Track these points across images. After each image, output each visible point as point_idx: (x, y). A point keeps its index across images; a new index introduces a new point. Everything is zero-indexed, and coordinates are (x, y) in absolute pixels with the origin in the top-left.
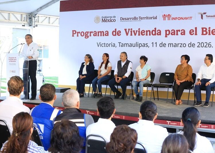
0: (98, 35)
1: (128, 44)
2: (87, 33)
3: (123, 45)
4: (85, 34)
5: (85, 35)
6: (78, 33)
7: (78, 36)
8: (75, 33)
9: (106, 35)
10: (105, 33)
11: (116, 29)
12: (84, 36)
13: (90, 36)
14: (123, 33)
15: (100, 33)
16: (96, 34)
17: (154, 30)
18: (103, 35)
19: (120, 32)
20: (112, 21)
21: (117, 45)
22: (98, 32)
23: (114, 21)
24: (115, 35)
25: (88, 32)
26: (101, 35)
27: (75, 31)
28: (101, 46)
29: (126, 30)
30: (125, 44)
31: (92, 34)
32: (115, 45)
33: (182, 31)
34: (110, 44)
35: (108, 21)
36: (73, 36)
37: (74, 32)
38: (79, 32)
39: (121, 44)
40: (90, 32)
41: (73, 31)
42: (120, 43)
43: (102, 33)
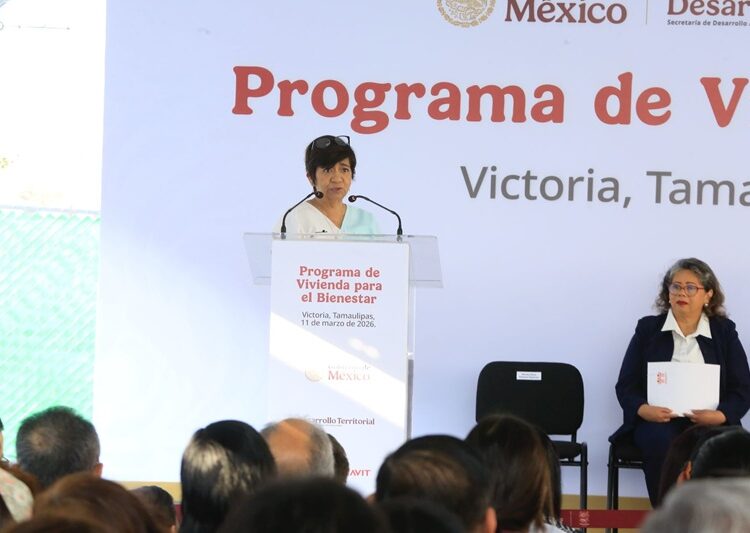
0: (474, 116)
1: (731, 185)
2: (370, 95)
3: (685, 193)
4: (352, 103)
5: (357, 111)
6: (287, 88)
7: (285, 109)
8: (264, 90)
9: (537, 115)
10: (531, 102)
11: (626, 79)
12: (349, 115)
13: (403, 113)
14: (688, 104)
15: (486, 102)
16: (448, 104)
18: (519, 117)
19: (665, 99)
20: (598, 13)
21: (637, 186)
22: (475, 93)
23: (617, 14)
24: (623, 118)
25: (381, 90)
26: (498, 116)
27: (266, 77)
28: (501, 188)
29: (711, 85)
30: (701, 185)
31: (418, 105)
32: (616, 189)
34: (572, 182)
35: (558, 12)
36: (242, 108)
37: (254, 82)
38: (302, 86)
39: (668, 186)
40: (403, 91)
41: (242, 73)
42: (659, 175)
43: (509, 100)
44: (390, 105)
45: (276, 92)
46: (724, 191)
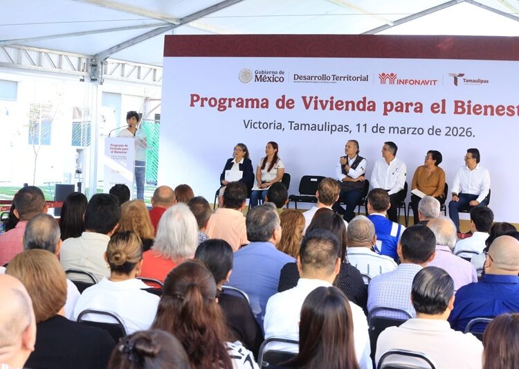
0: (247, 106)
1: (309, 125)
2: (222, 101)
3: (298, 127)
4: (218, 103)
5: (219, 105)
6: (203, 99)
7: (202, 105)
8: (197, 100)
9: (262, 107)
10: (261, 103)
11: (284, 97)
12: (217, 106)
13: (230, 106)
14: (299, 103)
15: (250, 103)
16: (241, 103)
17: (362, 100)
18: (258, 107)
19: (293, 102)
20: (277, 79)
21: (286, 125)
22: (247, 100)
23: (282, 79)
24: (283, 107)
25: (225, 100)
26: (253, 107)
27: (198, 96)
28: (253, 126)
29: (304, 98)
30: (301, 125)
31: (234, 104)
32: (281, 126)
33: (416, 104)
34: (270, 124)
35: (267, 79)
36: (192, 105)
37: (195, 98)
38: (206, 99)
39: (293, 125)
40: (230, 100)
41: (192, 96)
42: (291, 122)
43: (255, 102)
44: (227, 104)
45: (200, 100)
46: (307, 126)
